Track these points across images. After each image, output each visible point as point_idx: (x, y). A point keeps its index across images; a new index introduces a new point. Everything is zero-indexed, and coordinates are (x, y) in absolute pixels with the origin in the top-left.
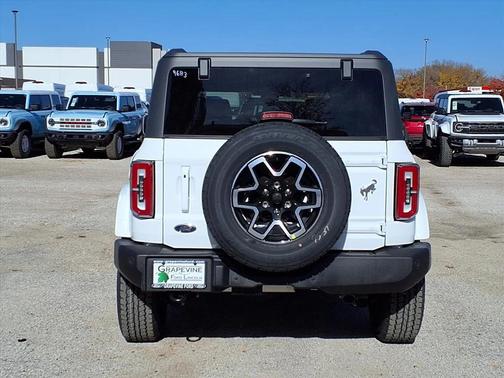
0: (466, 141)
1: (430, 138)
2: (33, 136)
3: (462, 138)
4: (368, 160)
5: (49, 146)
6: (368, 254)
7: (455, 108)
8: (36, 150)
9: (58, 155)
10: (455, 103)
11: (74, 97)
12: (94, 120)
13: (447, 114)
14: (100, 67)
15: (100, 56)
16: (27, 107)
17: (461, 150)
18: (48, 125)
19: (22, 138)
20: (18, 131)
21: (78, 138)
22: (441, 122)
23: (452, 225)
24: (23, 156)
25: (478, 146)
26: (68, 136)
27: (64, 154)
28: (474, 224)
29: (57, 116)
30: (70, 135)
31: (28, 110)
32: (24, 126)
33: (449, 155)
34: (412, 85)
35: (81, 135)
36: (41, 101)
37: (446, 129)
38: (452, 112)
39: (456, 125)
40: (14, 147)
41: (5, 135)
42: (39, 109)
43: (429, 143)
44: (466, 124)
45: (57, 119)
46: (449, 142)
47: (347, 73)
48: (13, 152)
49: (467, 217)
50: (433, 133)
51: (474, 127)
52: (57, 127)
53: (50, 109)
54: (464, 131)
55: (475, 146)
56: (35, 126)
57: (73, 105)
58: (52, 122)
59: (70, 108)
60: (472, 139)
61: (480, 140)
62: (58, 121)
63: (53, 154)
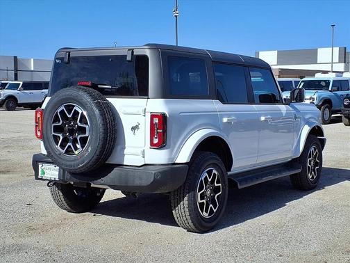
4: (135, 111)
6: (137, 168)
20: (322, 105)
31: (330, 91)
47: (129, 58)
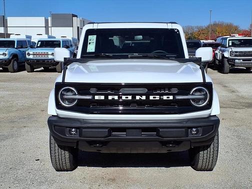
0: (237, 61)
1: (218, 60)
2: (19, 61)
3: (235, 59)
5: (27, 66)
7: (230, 44)
8: (21, 68)
9: (32, 71)
10: (231, 42)
11: (39, 41)
12: (50, 53)
13: (226, 47)
14: (47, 27)
15: (47, 21)
16: (15, 47)
17: (234, 65)
18: (27, 56)
19: (13, 62)
20: (12, 59)
21: (42, 62)
22: (223, 51)
23: (236, 102)
24: (15, 71)
25: (243, 63)
26: (37, 61)
27: (35, 70)
28: (247, 101)
29: (31, 51)
30: (38, 60)
31: (16, 48)
32: (15, 56)
33: (228, 68)
34: (203, 34)
35: (44, 60)
36: (22, 44)
37: (226, 55)
38: (229, 46)
39: (231, 53)
40: (10, 67)
41: (6, 61)
42: (22, 47)
43: (217, 62)
44: (236, 52)
45: (31, 53)
46: (228, 61)
48: (9, 70)
49: (243, 98)
50: (219, 57)
51: (240, 53)
52: (31, 57)
53: (27, 48)
54: (236, 56)
55: (241, 63)
56: (20, 57)
57: (39, 45)
58: (29, 54)
59: (37, 47)
60: (240, 59)
61: (244, 60)
62: (31, 54)
63: (30, 70)
